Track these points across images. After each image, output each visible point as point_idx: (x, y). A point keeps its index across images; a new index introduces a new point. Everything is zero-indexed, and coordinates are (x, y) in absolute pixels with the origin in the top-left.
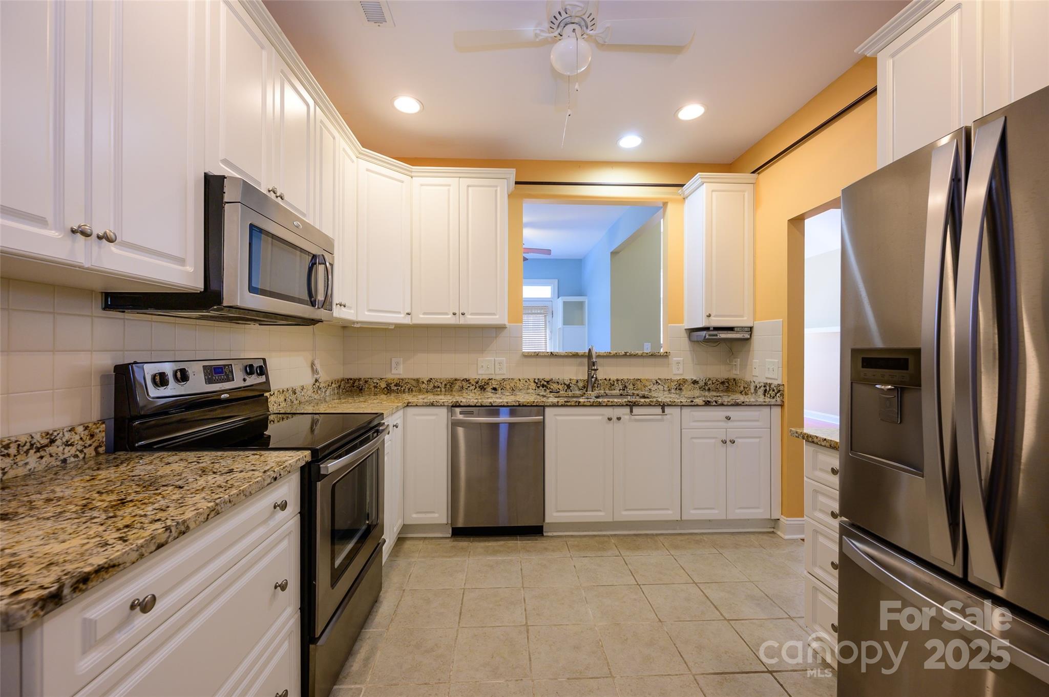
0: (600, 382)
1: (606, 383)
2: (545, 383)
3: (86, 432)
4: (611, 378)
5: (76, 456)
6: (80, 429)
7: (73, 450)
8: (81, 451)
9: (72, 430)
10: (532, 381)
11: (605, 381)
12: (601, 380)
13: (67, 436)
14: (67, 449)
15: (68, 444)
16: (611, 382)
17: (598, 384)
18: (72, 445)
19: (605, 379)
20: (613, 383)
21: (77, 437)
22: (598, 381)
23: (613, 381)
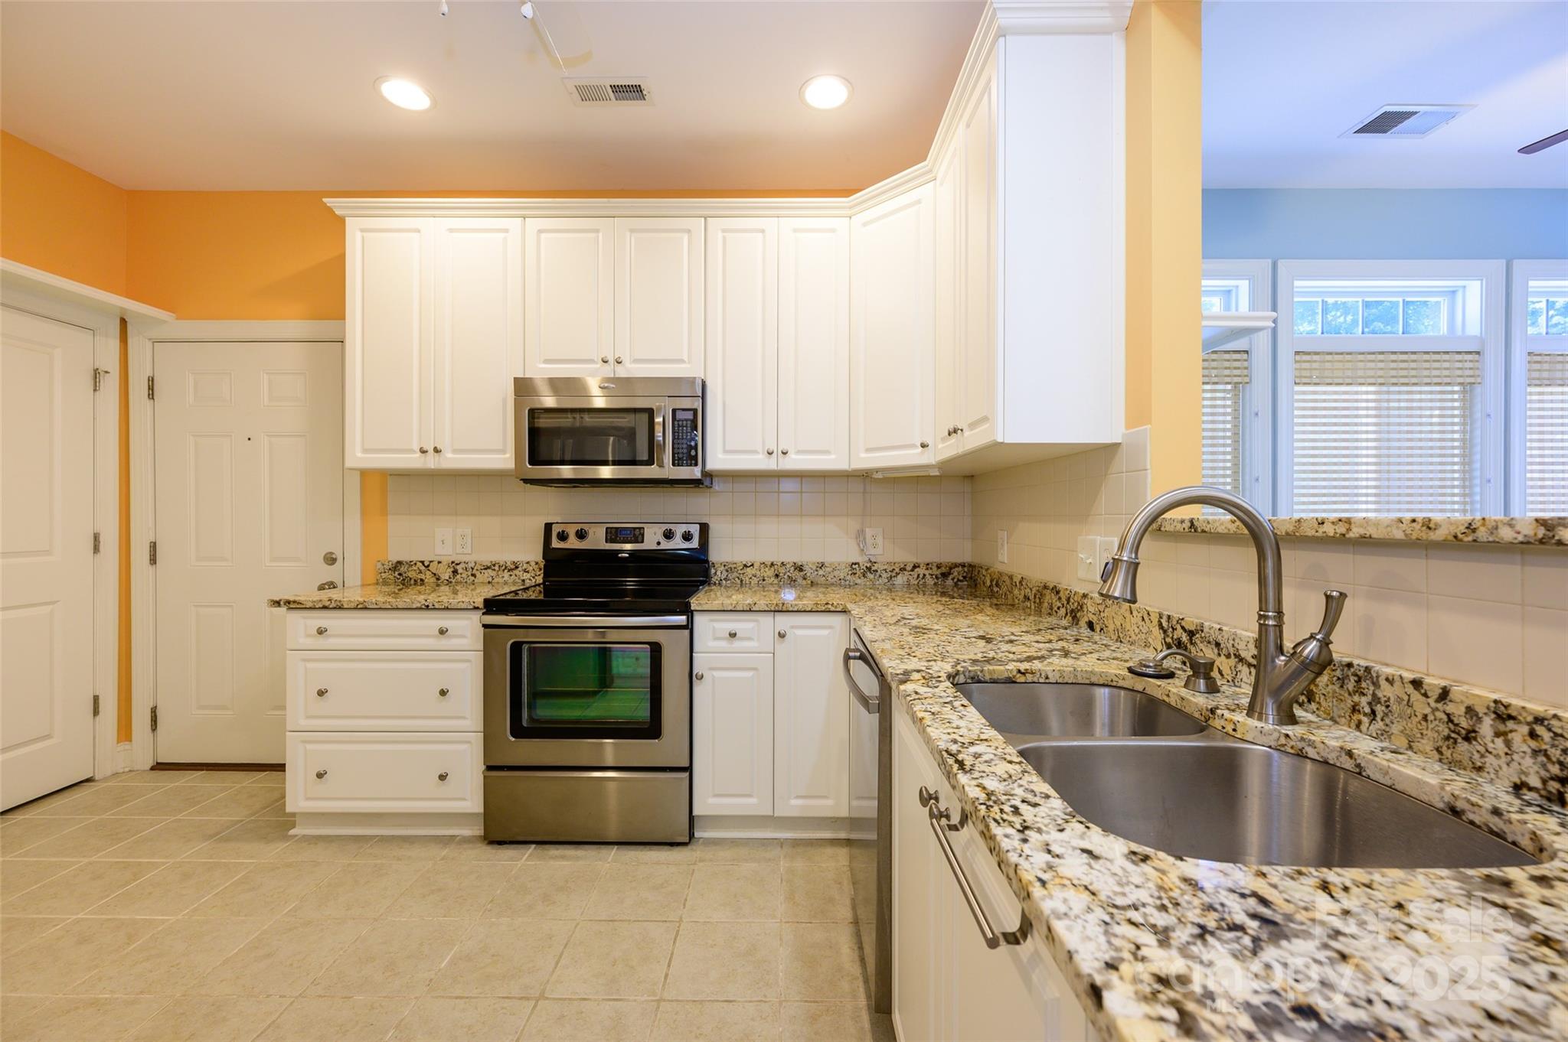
0: (1386, 691)
1: (1421, 706)
2: (1185, 638)
3: (537, 566)
4: (1456, 691)
5: (530, 580)
6: (533, 564)
7: (528, 576)
8: (534, 577)
9: (528, 563)
10: (1155, 619)
11: (1416, 696)
12: (1390, 681)
13: (525, 566)
14: (525, 574)
15: (525, 571)
16: (1457, 710)
17: (1376, 699)
18: (528, 572)
19: (1417, 684)
20: (1464, 723)
21: (531, 568)
22: (1376, 684)
23: (1469, 710)
